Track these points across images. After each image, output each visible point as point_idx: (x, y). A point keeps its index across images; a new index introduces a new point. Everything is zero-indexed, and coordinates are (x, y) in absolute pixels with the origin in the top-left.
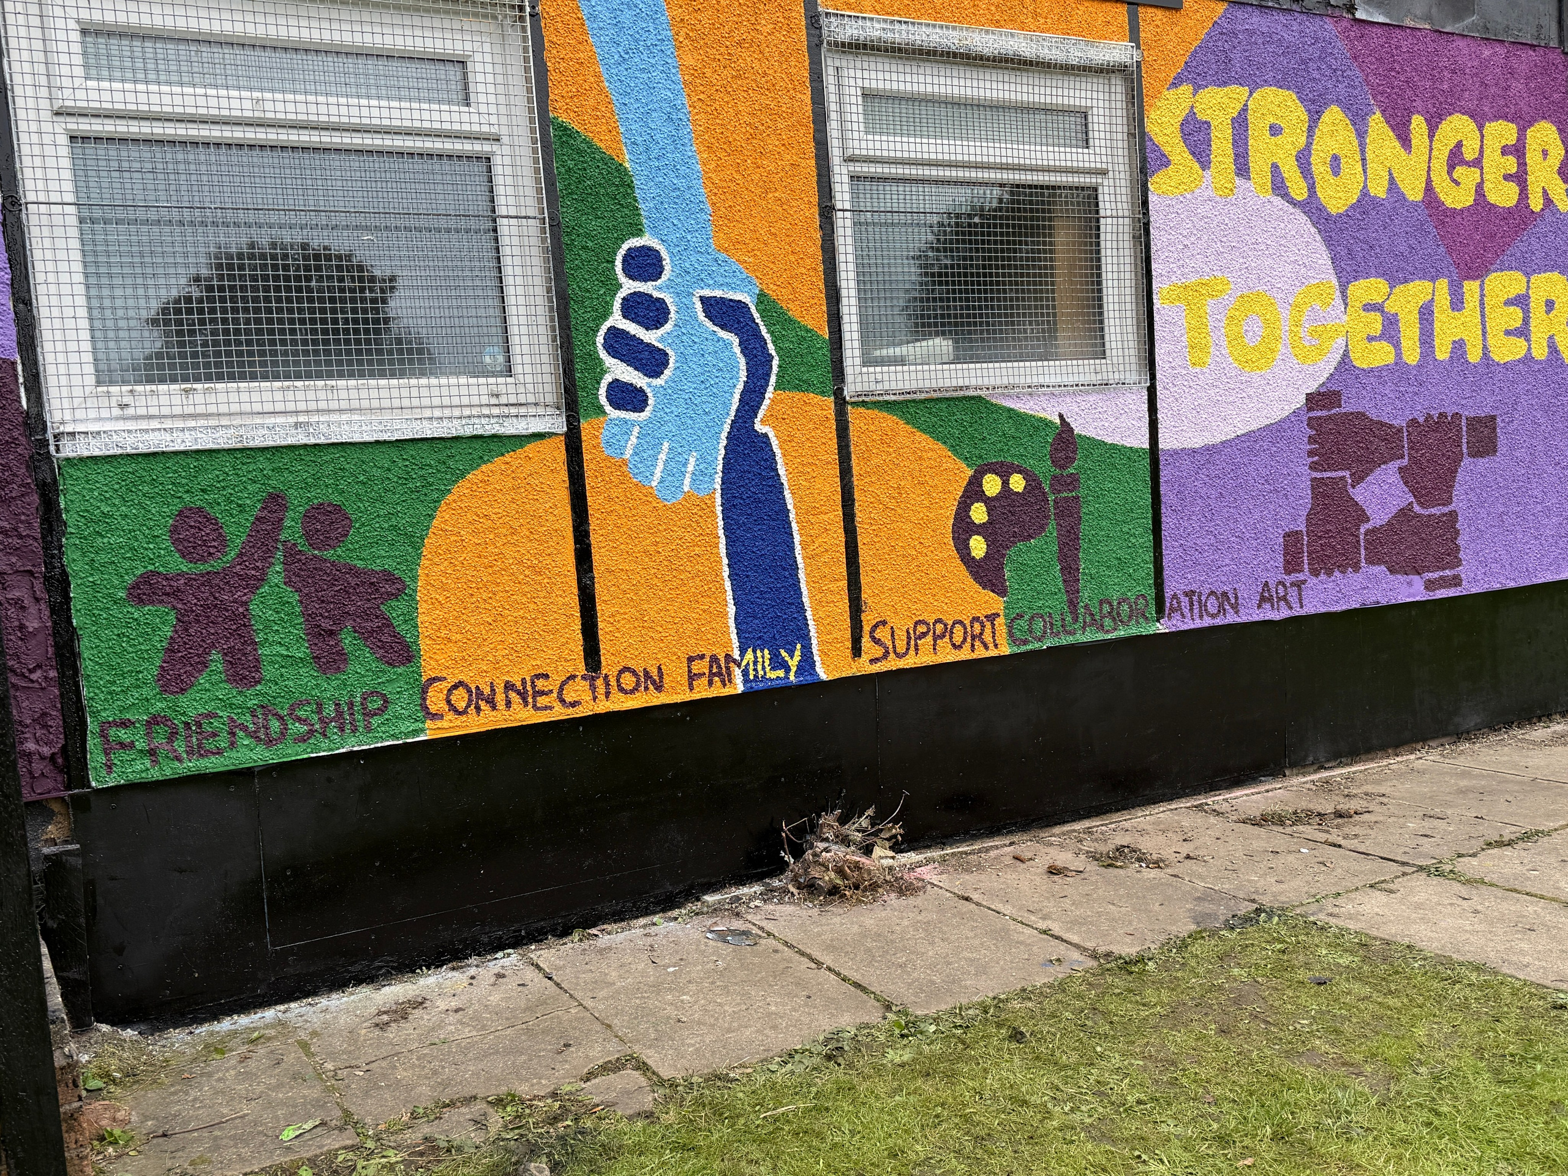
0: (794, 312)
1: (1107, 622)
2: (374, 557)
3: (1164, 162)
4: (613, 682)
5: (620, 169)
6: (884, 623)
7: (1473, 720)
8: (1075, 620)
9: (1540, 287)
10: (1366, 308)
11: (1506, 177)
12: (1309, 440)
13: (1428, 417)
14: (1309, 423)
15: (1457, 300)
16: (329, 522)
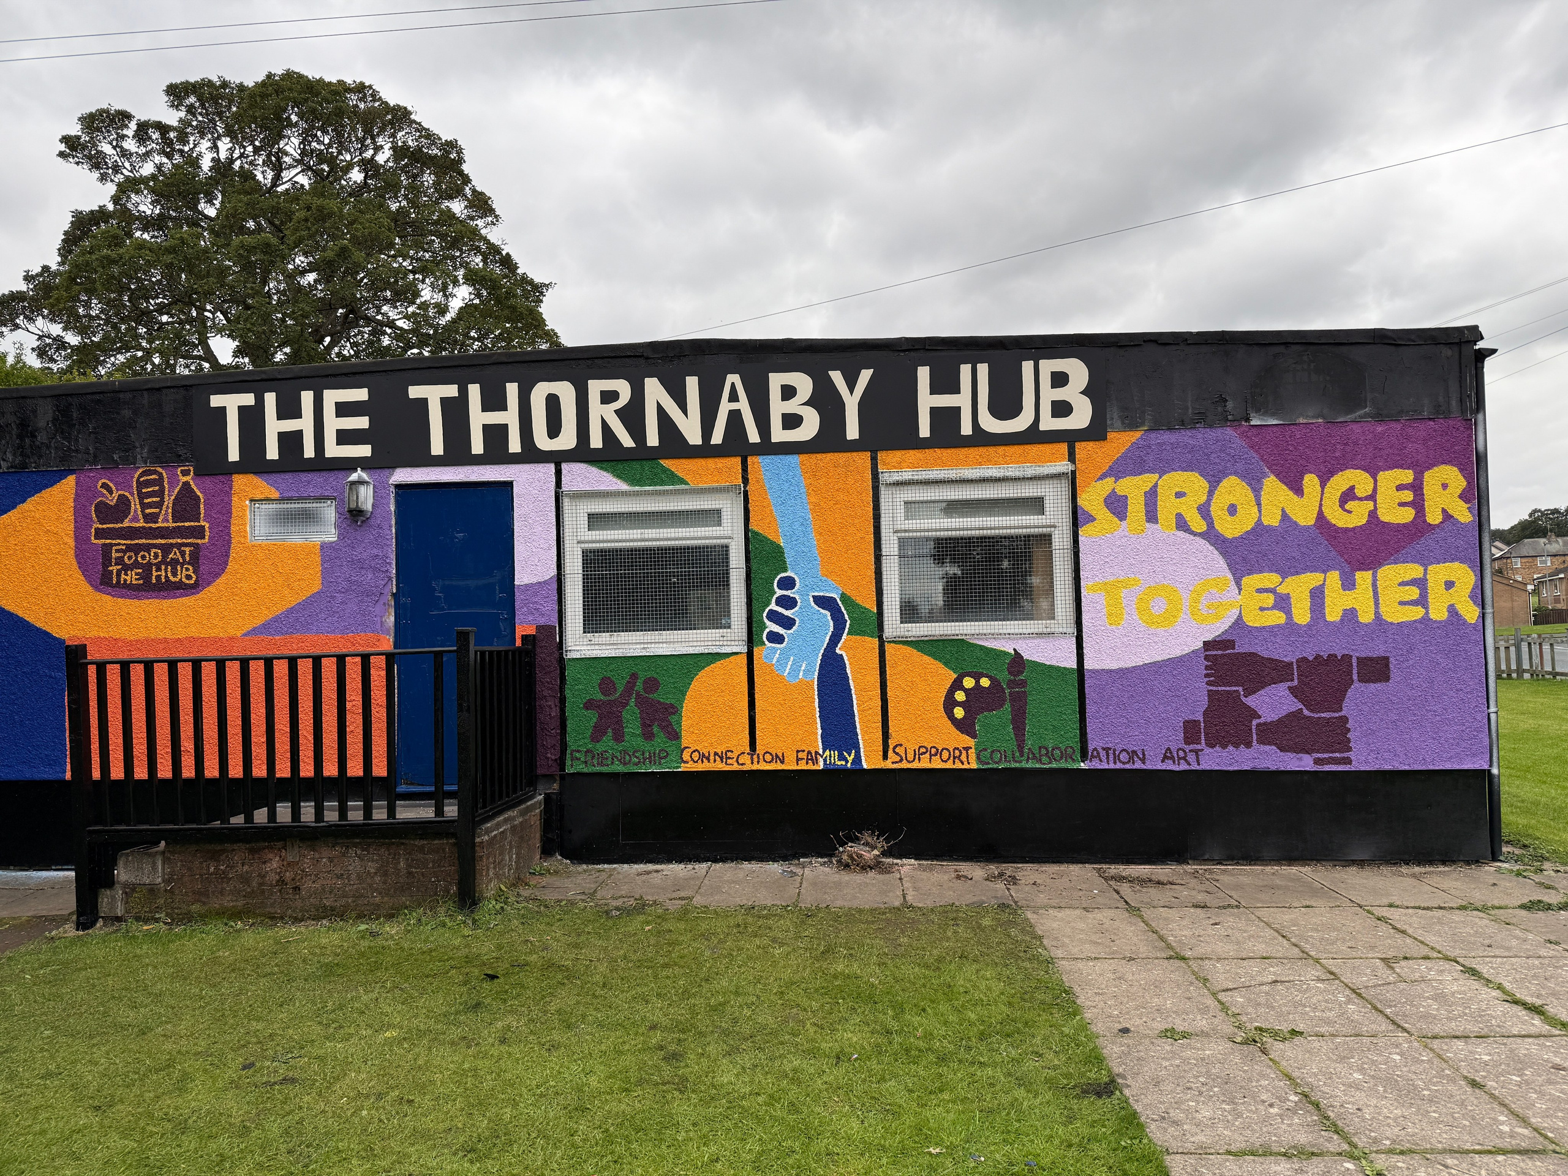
0: (859, 601)
1: (1044, 759)
2: (667, 699)
3: (1091, 519)
4: (761, 757)
5: (779, 546)
6: (901, 745)
7: (1364, 856)
8: (1022, 755)
9: (1438, 573)
10: (1259, 591)
11: (1402, 504)
12: (1207, 667)
13: (1318, 657)
14: (1206, 658)
15: (1348, 584)
16: (652, 684)
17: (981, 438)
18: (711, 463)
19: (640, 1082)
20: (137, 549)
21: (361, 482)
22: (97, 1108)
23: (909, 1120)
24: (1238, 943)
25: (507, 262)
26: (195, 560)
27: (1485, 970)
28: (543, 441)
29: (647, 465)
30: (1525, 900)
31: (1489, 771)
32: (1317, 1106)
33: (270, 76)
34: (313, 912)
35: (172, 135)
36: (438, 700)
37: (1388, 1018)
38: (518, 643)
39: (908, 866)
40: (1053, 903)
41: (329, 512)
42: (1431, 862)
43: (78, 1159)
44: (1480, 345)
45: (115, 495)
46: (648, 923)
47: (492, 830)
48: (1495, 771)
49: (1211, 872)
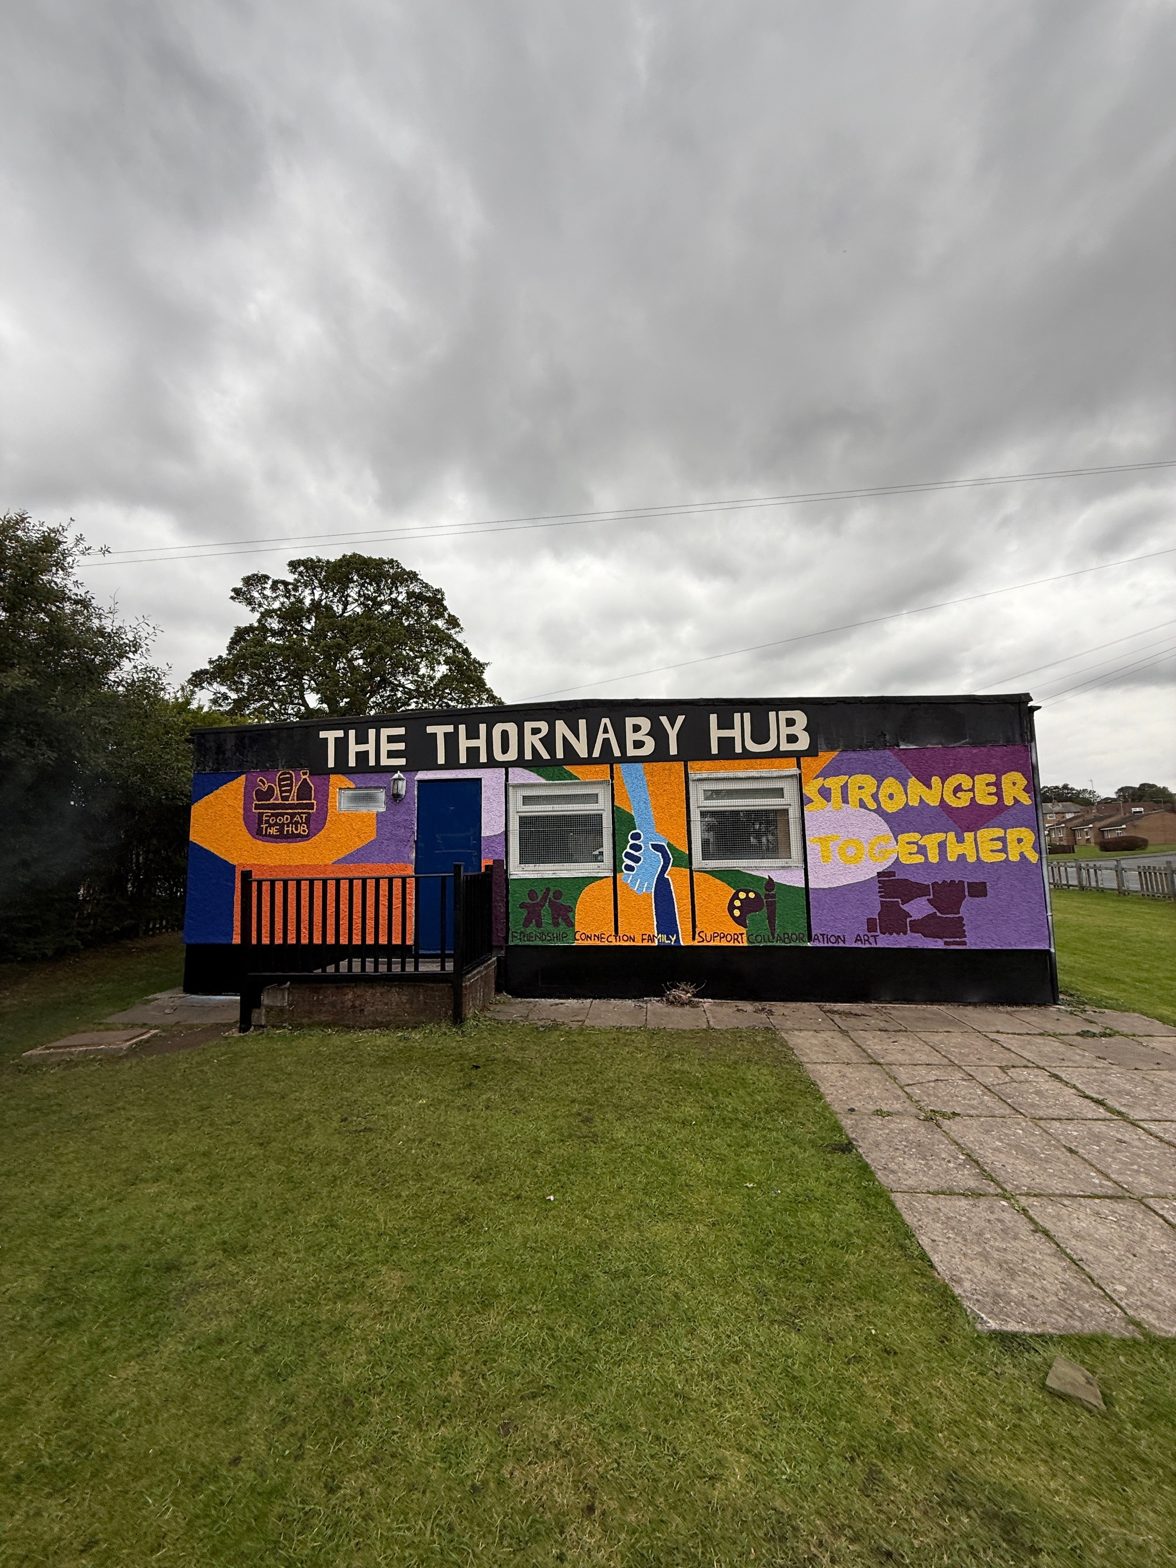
0: (678, 847)
1: (786, 940)
3: (811, 801)
4: (621, 938)
5: (631, 815)
6: (703, 932)
7: (975, 1000)
8: (774, 938)
9: (1012, 834)
10: (908, 843)
11: (989, 794)
12: (879, 888)
13: (944, 881)
14: (879, 882)
15: (960, 840)
16: (558, 894)
17: (747, 755)
18: (592, 768)
19: (570, 1136)
20: (276, 815)
21: (400, 779)
22: (261, 1144)
23: (732, 1165)
24: (910, 1055)
25: (466, 652)
26: (308, 822)
27: (1063, 1076)
28: (499, 756)
29: (556, 769)
30: (1079, 1031)
31: (1049, 951)
32: (977, 1162)
33: (344, 556)
34: (371, 1024)
35: (290, 587)
36: (443, 903)
37: (1010, 1105)
38: (483, 870)
39: (707, 1003)
40: (796, 1027)
41: (382, 795)
42: (1017, 1005)
43: (253, 1176)
44: (1030, 704)
45: (267, 786)
46: (562, 1036)
47: (473, 978)
48: (1053, 950)
49: (886, 1008)
